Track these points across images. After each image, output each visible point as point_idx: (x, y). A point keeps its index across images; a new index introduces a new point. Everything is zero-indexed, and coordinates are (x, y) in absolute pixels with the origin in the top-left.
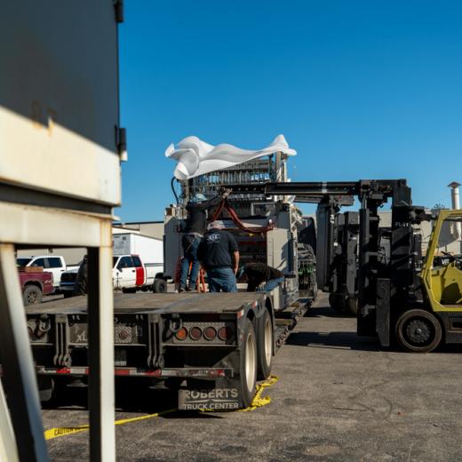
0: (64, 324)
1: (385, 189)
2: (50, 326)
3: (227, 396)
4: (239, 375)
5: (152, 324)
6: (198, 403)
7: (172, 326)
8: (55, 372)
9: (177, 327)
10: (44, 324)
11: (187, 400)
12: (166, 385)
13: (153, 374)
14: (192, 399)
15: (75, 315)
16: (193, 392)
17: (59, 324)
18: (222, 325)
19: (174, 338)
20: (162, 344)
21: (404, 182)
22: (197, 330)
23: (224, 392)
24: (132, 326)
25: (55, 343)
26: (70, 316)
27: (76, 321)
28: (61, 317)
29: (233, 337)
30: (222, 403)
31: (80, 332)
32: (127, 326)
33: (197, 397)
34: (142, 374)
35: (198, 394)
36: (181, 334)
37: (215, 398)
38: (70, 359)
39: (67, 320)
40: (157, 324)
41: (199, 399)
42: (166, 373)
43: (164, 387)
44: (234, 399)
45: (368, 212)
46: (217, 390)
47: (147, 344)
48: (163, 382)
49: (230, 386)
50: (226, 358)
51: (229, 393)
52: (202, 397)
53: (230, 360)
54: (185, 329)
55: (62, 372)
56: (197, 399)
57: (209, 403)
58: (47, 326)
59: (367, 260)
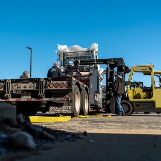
0: (9, 83)
1: (116, 61)
2: (4, 84)
3: (67, 109)
4: (72, 101)
5: (41, 82)
6: (56, 111)
7: (48, 83)
8: (5, 100)
9: (50, 83)
10: (2, 83)
11: (52, 110)
12: (45, 106)
13: (40, 100)
14: (54, 110)
15: (14, 79)
16: (55, 107)
17: (8, 83)
18: (67, 82)
19: (49, 87)
20: (44, 89)
21: (122, 58)
22: (57, 84)
23: (66, 108)
24: (34, 83)
25: (5, 90)
26: (11, 80)
27: (14, 82)
28: (8, 80)
29: (70, 86)
30: (65, 111)
31: (15, 86)
32: (32, 83)
33: (56, 109)
34: (37, 100)
35: (57, 108)
36: (51, 85)
37: (63, 110)
38: (11, 96)
39: (10, 82)
40: (43, 82)
41: (57, 110)
42: (45, 99)
43: (45, 107)
44: (70, 110)
45: (109, 68)
46: (64, 107)
47: (39, 89)
48: (44, 105)
49: (68, 105)
50: (67, 95)
51: (68, 108)
52: (58, 109)
53: (69, 96)
54: (53, 84)
55: (8, 100)
56: (56, 110)
57: (60, 111)
58: (3, 84)
59: (109, 85)
